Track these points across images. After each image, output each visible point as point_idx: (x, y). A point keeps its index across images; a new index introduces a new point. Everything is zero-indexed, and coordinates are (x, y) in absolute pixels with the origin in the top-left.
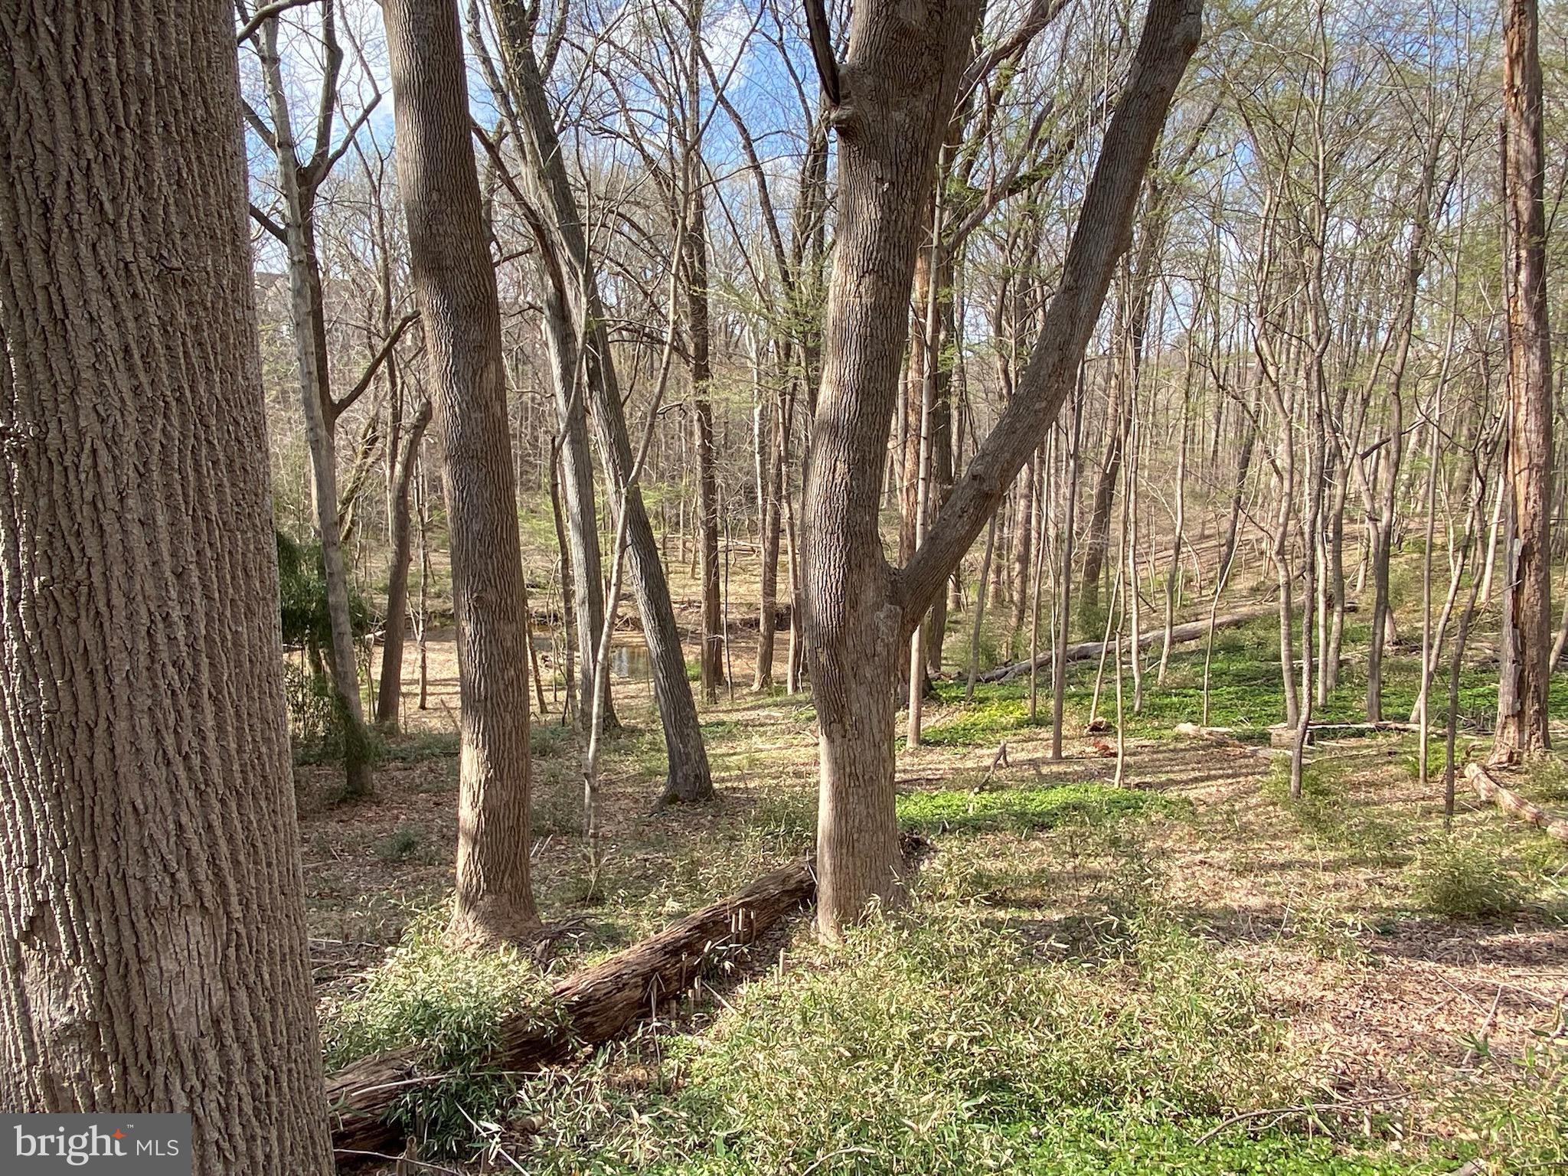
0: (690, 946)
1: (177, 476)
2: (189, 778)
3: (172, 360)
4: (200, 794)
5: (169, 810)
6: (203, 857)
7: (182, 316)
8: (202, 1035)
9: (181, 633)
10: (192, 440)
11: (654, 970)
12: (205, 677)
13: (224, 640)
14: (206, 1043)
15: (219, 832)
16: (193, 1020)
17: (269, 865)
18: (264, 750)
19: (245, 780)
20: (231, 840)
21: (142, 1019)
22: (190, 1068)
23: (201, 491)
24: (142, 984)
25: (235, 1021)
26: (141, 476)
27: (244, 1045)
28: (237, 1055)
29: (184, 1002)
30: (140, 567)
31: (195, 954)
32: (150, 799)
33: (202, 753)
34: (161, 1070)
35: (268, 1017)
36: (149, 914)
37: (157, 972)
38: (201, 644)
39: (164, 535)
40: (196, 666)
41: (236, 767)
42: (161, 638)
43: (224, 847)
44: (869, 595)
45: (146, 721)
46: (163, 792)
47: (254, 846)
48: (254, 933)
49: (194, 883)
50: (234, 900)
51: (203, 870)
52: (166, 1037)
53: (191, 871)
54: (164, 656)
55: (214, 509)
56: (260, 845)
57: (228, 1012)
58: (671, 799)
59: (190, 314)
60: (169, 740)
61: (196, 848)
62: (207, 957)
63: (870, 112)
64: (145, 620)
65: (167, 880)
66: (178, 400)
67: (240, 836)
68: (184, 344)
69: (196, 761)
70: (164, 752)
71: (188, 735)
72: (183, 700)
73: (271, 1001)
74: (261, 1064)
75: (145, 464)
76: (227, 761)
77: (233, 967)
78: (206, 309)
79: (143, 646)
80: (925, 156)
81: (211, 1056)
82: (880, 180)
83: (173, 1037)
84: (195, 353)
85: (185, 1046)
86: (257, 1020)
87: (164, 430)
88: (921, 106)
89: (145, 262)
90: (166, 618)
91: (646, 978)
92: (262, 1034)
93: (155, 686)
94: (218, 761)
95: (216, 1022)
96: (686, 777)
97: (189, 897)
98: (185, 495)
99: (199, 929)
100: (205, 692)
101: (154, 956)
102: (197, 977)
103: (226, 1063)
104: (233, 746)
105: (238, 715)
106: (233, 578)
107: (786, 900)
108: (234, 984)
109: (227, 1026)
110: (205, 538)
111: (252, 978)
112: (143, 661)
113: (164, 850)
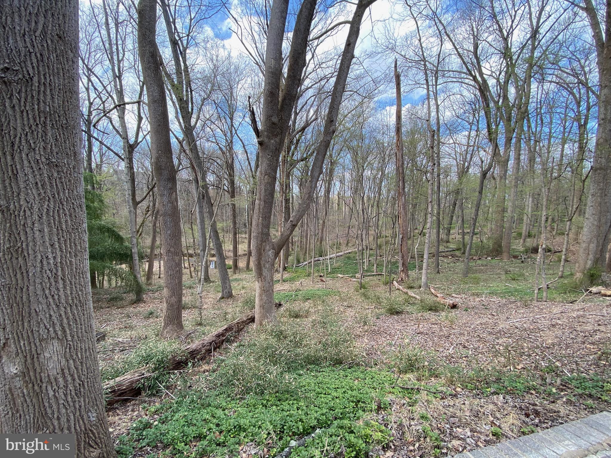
0: (223, 335)
1: (52, 218)
2: (54, 302)
3: (52, 186)
4: (58, 306)
5: (47, 311)
6: (58, 324)
7: (55, 175)
8: (58, 374)
9: (52, 261)
10: (57, 208)
11: (213, 341)
12: (60, 273)
13: (66, 263)
14: (59, 376)
15: (64, 317)
16: (55, 370)
17: (81, 325)
18: (80, 293)
19: (73, 302)
20: (68, 318)
21: (38, 370)
22: (54, 384)
23: (60, 222)
24: (38, 361)
25: (69, 369)
26: (40, 218)
27: (72, 376)
28: (69, 379)
29: (52, 365)
30: (38, 243)
31: (55, 351)
32: (41, 308)
33: (58, 295)
34: (44, 385)
35: (80, 367)
36: (40, 341)
37: (43, 357)
38: (59, 265)
39: (46, 234)
40: (57, 270)
41: (70, 298)
42: (45, 263)
43: (65, 321)
45: (39, 286)
46: (45, 306)
47: (76, 320)
48: (76, 344)
49: (55, 331)
50: (69, 335)
51: (58, 328)
52: (46, 375)
53: (54, 328)
54: (46, 268)
55: (64, 227)
56: (78, 319)
57: (66, 367)
58: (222, 298)
59: (58, 174)
60: (47, 292)
61: (56, 321)
62: (60, 352)
63: (266, 140)
64: (40, 257)
65: (46, 331)
66: (53, 197)
67: (71, 317)
68: (56, 182)
69: (56, 297)
70: (46, 295)
71: (53, 289)
72: (52, 280)
73: (81, 363)
74: (78, 381)
75: (41, 215)
76: (66, 296)
77: (68, 355)
78: (64, 173)
79: (39, 265)
80: (279, 151)
81: (61, 380)
82: (268, 155)
83: (48, 376)
84: (59, 185)
85: (52, 378)
86: (77, 369)
87: (48, 205)
88: (277, 140)
89: (44, 160)
90: (47, 257)
91: (211, 343)
92: (78, 372)
93: (43, 276)
94: (63, 297)
95: (62, 370)
96: (226, 293)
97: (53, 335)
98: (54, 223)
99: (57, 344)
100: (60, 278)
101: (42, 352)
102: (56, 358)
103: (66, 381)
104: (69, 292)
105: (71, 283)
106: (70, 246)
107: (248, 321)
108: (68, 359)
109: (66, 371)
110: (61, 234)
111: (75, 356)
112: (39, 269)
113: (45, 322)
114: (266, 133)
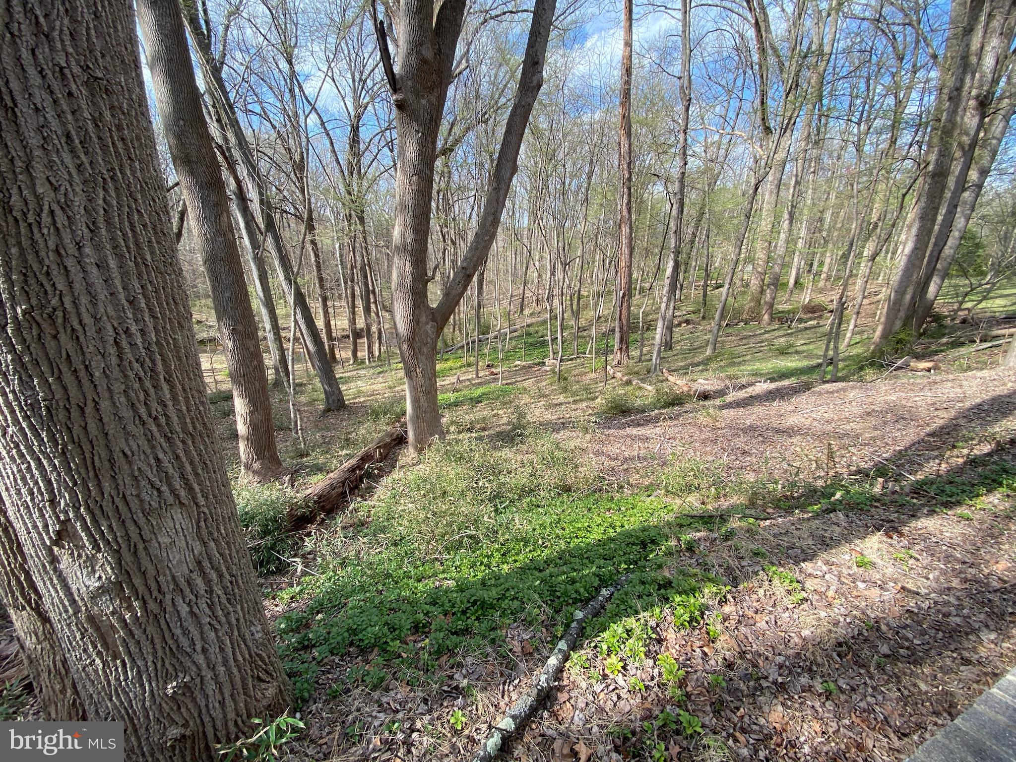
0: (359, 467)
1: (119, 232)
2: (159, 431)
3: (104, 147)
4: (168, 439)
5: (149, 451)
6: (177, 475)
7: (107, 115)
8: (191, 571)
9: (139, 341)
10: (127, 209)
11: (345, 479)
12: (160, 368)
13: (168, 343)
14: (194, 575)
15: (184, 459)
16: (185, 565)
17: (215, 472)
18: (201, 408)
19: (194, 428)
20: (191, 463)
21: (151, 572)
22: (187, 591)
23: (137, 244)
24: (148, 554)
25: (210, 559)
26: (91, 231)
27: (217, 570)
28: (214, 576)
29: (177, 557)
30: (102, 297)
31: (180, 530)
32: (135, 447)
33: (165, 415)
34: (168, 597)
35: (227, 552)
36: (146, 515)
37: (157, 545)
38: (154, 348)
39: (115, 274)
40: (153, 361)
41: (188, 420)
42: (124, 344)
43: (188, 468)
44: (423, 319)
45: (123, 399)
46: (143, 442)
47: (205, 463)
48: (213, 511)
49: (173, 491)
50: (199, 495)
51: (177, 483)
52: (169, 578)
53: (170, 485)
54: (129, 355)
55: (148, 257)
56: (208, 462)
57: (205, 556)
58: (328, 410)
59: (113, 116)
60: (142, 410)
61: (171, 471)
62: (188, 529)
63: (411, 98)
64: (111, 332)
65: (155, 493)
66: (112, 178)
67: (197, 459)
68: (111, 137)
69: (163, 420)
70: (140, 417)
71: (154, 405)
72: (148, 384)
73: (228, 543)
74: (228, 577)
75: (94, 223)
76: (181, 417)
77: (204, 532)
78: (124, 113)
79: (112, 350)
81: (199, 582)
82: (417, 132)
83: (173, 577)
84: (120, 145)
85: (182, 582)
86: (221, 555)
87: (104, 200)
88: (433, 99)
89: (76, 70)
90: (127, 331)
91: (343, 483)
92: (225, 561)
93: (126, 376)
94: (176, 418)
95: (199, 563)
96: (334, 401)
97: (171, 499)
98: (128, 247)
99: (180, 516)
100: (162, 377)
101: (153, 537)
102: (184, 542)
103: (208, 582)
104: (184, 408)
105: (184, 390)
106: (168, 304)
107: (394, 443)
108: (206, 540)
109: (206, 564)
110: (145, 277)
111: (216, 534)
112: (114, 360)
113: (150, 476)
114: (409, 83)
